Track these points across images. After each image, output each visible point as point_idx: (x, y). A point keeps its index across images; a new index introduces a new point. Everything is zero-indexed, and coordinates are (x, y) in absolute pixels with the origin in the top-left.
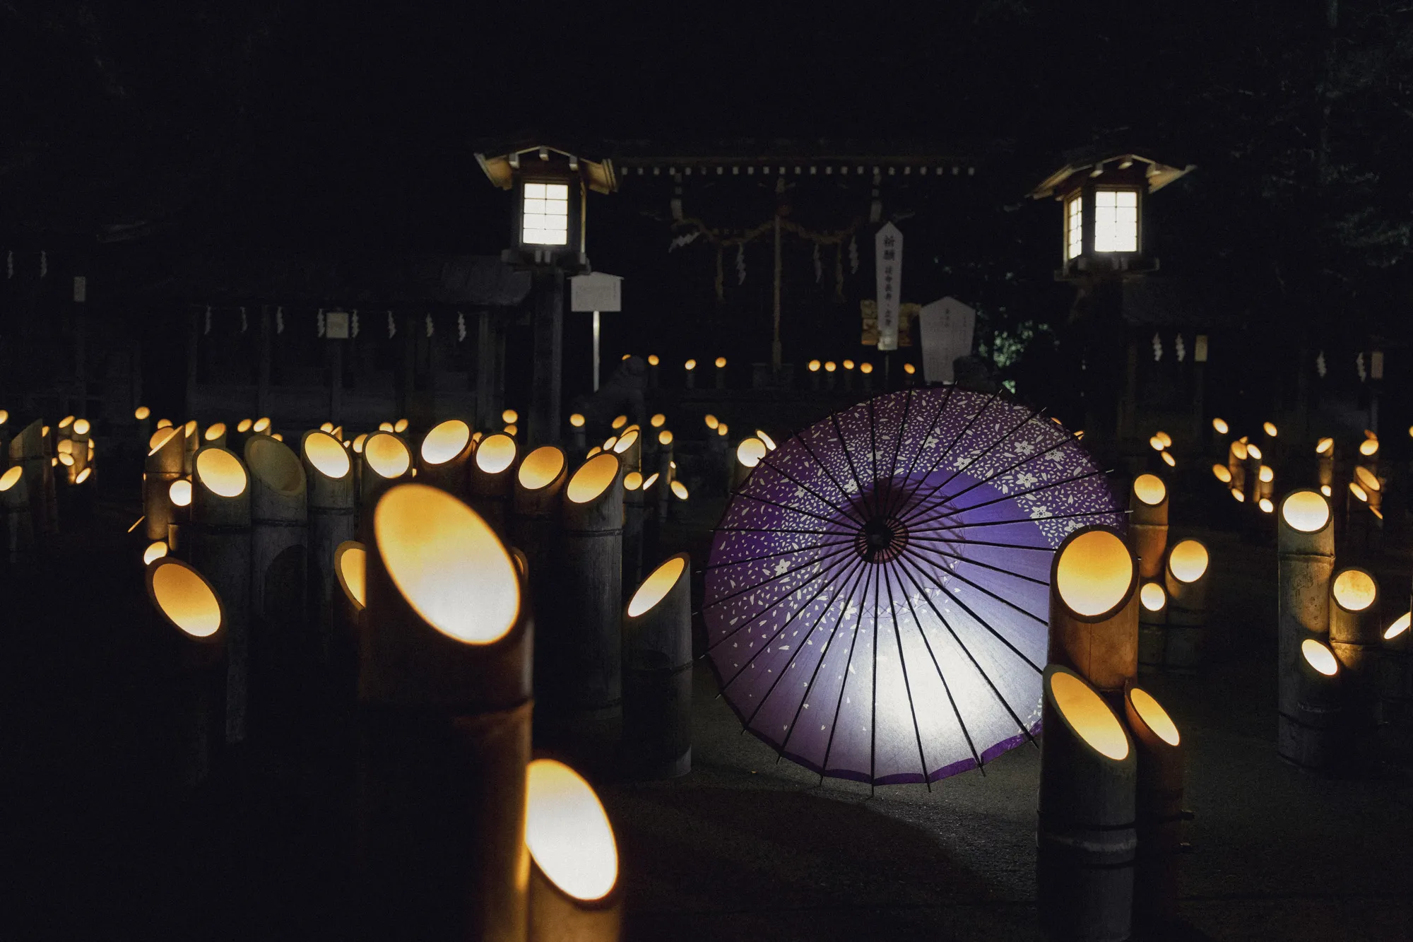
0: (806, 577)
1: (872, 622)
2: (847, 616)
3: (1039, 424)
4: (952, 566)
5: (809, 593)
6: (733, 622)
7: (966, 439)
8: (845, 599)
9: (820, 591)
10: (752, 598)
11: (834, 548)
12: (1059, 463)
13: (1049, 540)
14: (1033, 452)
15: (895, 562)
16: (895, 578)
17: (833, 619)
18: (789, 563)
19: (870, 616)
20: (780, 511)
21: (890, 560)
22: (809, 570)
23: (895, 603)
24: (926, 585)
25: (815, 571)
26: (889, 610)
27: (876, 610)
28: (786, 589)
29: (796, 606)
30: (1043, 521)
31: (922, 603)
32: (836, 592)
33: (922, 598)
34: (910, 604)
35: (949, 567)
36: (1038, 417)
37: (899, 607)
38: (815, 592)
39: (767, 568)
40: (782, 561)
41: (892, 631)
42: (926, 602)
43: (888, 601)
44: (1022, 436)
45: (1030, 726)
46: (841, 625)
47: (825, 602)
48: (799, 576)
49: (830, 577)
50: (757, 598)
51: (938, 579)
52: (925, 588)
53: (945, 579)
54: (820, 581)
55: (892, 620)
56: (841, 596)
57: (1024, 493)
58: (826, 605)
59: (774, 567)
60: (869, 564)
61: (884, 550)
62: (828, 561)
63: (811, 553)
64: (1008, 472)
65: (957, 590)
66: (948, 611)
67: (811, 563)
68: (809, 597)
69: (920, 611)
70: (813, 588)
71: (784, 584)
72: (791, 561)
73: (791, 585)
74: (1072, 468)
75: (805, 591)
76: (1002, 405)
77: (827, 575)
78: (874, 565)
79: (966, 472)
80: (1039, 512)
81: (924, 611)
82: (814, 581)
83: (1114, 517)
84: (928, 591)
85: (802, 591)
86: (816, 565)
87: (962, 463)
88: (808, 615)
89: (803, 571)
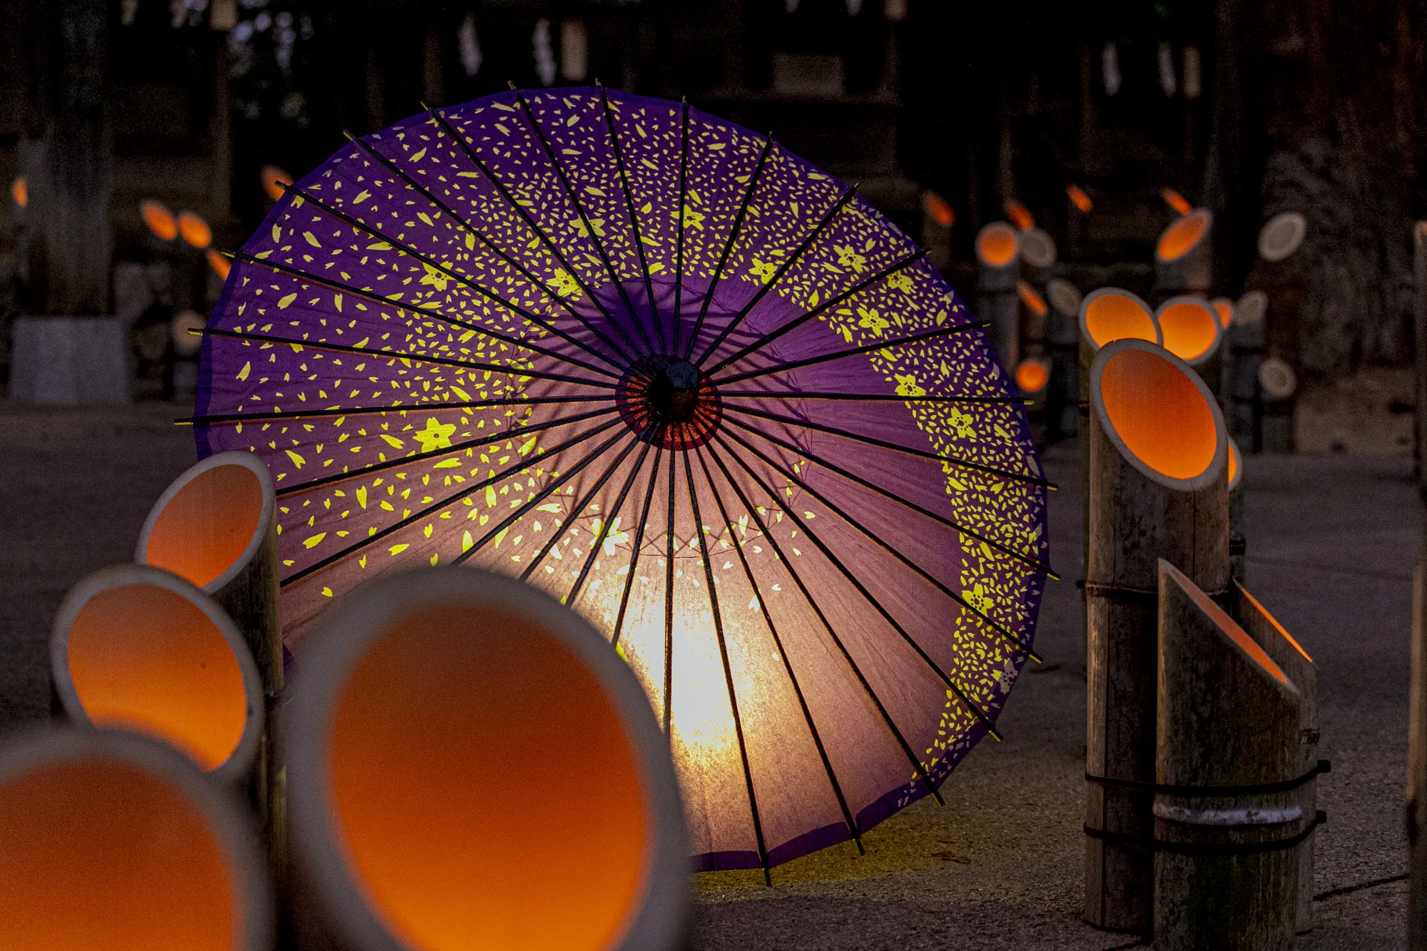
0: (504, 460)
1: (663, 563)
2: (608, 547)
3: (861, 216)
4: (797, 469)
5: (514, 494)
6: (311, 543)
7: (751, 222)
8: (602, 515)
9: (545, 493)
10: (362, 494)
11: (570, 409)
12: (910, 296)
13: (931, 439)
14: (867, 269)
15: (703, 448)
16: (704, 480)
17: (577, 552)
18: (451, 429)
19: (656, 552)
20: (393, 313)
21: (695, 445)
22: (509, 446)
23: (706, 529)
24: (757, 501)
25: (525, 450)
26: (695, 542)
27: (670, 542)
28: (453, 481)
29: (484, 520)
30: (916, 402)
31: (753, 534)
32: (581, 497)
33: (754, 524)
34: (732, 533)
35: (793, 471)
36: (854, 202)
37: (714, 540)
38: (532, 495)
39: (395, 432)
40: (432, 423)
41: (700, 583)
42: (760, 533)
43: (692, 526)
44: (839, 234)
45: (930, 766)
46: (597, 565)
47: (557, 516)
48: (484, 458)
49: (565, 467)
50: (375, 495)
51: (777, 491)
52: (756, 507)
53: (789, 492)
54: (539, 472)
55: (701, 563)
56: (594, 507)
57: (878, 347)
58: (559, 523)
59: (412, 433)
60: (653, 450)
61: (683, 424)
62: (556, 436)
63: (509, 413)
64: (843, 302)
65: (810, 515)
66: (797, 552)
67: (513, 432)
68: (516, 504)
69: (751, 549)
70: (524, 484)
71: (446, 471)
72: (458, 424)
73: (467, 476)
74: (933, 310)
75: (505, 490)
76: (785, 164)
77: (557, 463)
78: (664, 451)
79: (776, 290)
80: (906, 385)
81: (758, 550)
82: (525, 471)
83: (1011, 410)
84: (761, 511)
85: (497, 491)
86: (528, 439)
87: (763, 270)
88: (517, 540)
89: (494, 449)
